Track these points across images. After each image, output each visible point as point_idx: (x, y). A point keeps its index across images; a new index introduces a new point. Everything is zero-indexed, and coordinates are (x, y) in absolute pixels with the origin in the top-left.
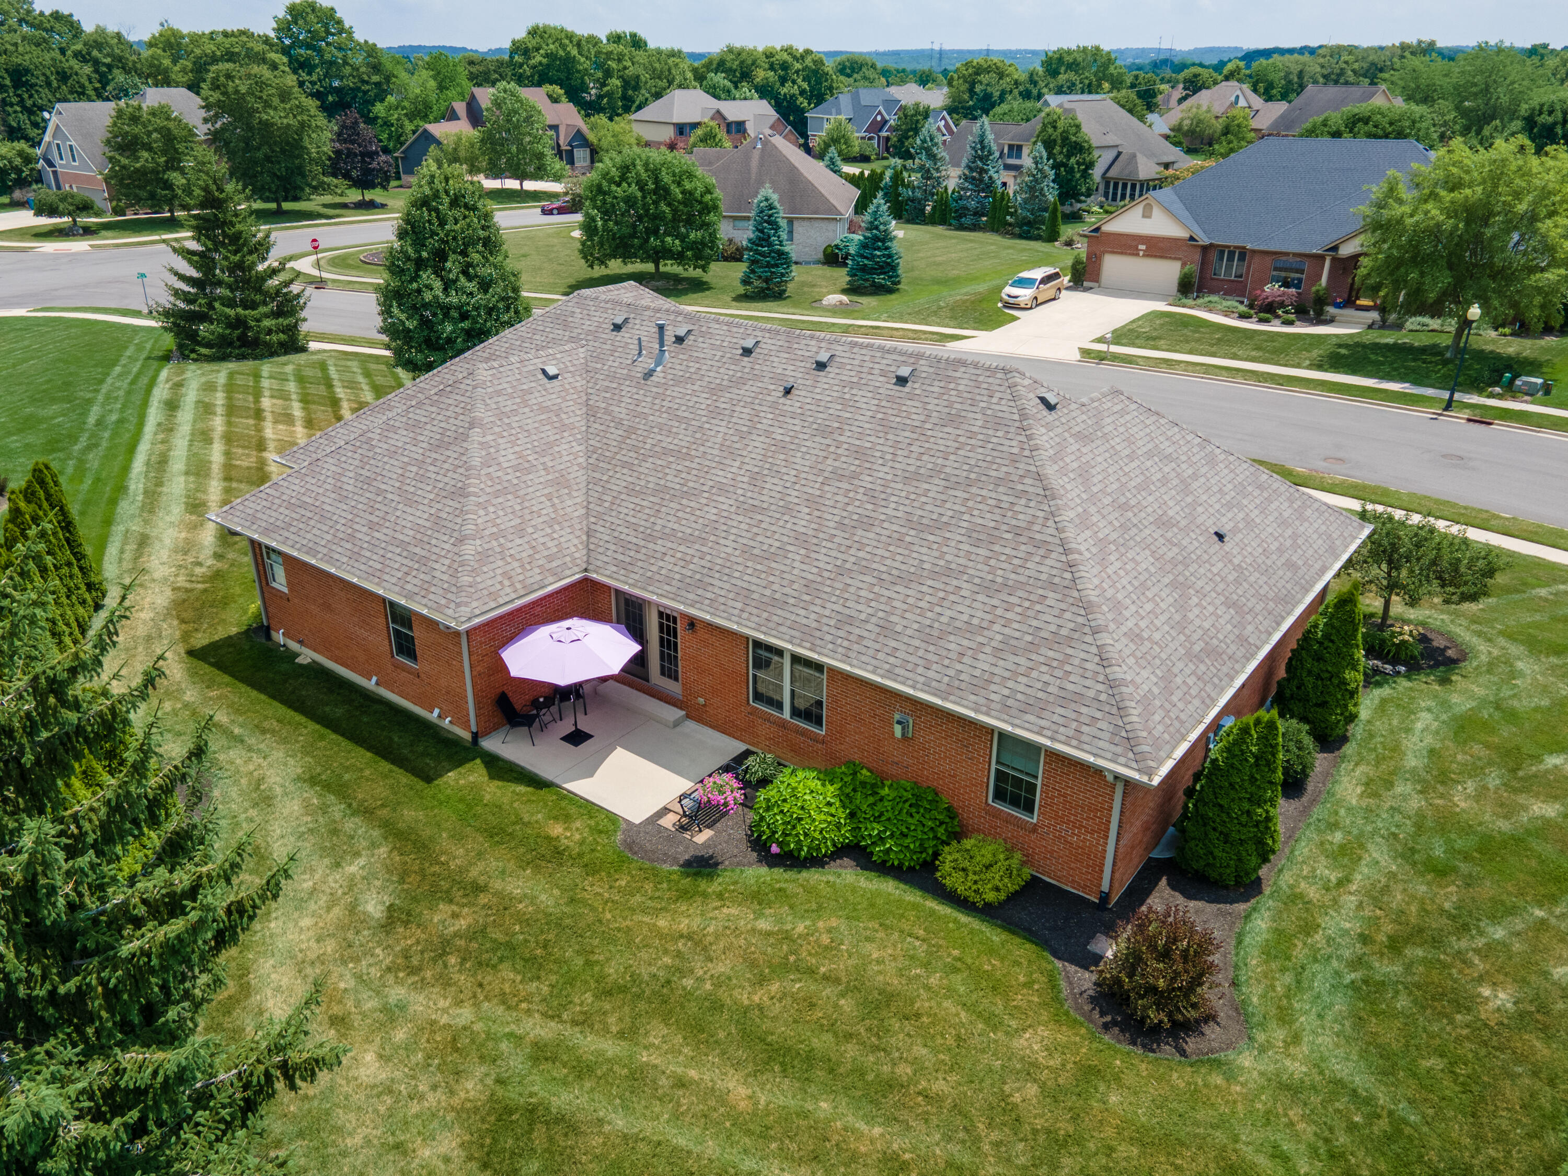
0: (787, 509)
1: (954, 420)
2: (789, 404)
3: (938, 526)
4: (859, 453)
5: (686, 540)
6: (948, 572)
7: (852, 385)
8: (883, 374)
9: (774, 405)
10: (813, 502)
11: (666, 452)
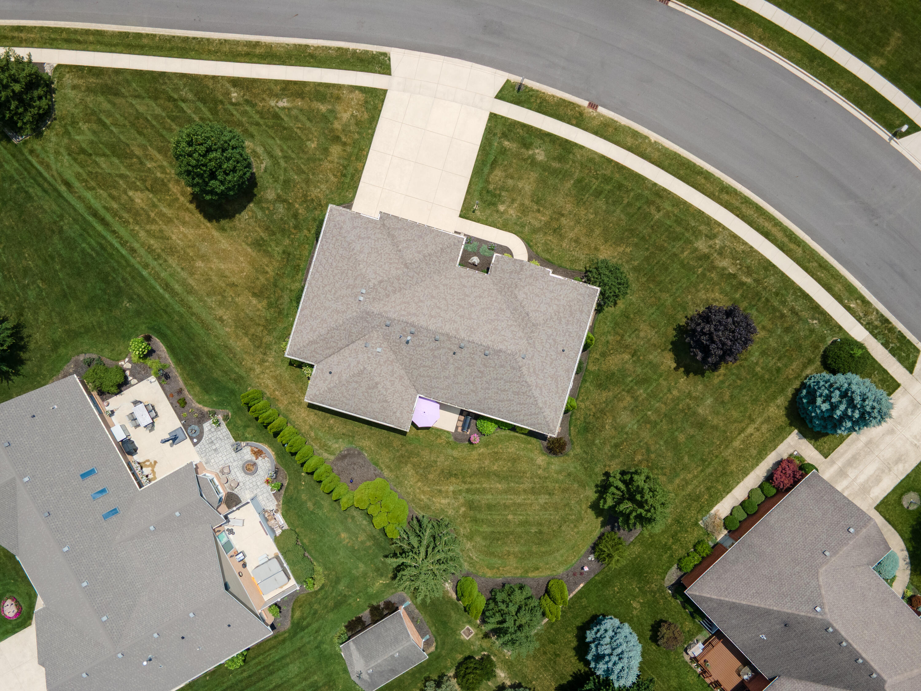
0: (467, 384)
1: (502, 366)
2: (457, 357)
3: (504, 390)
4: (480, 372)
5: (443, 389)
6: (510, 400)
7: (473, 354)
8: (480, 351)
9: (452, 356)
10: (473, 383)
11: (424, 366)
